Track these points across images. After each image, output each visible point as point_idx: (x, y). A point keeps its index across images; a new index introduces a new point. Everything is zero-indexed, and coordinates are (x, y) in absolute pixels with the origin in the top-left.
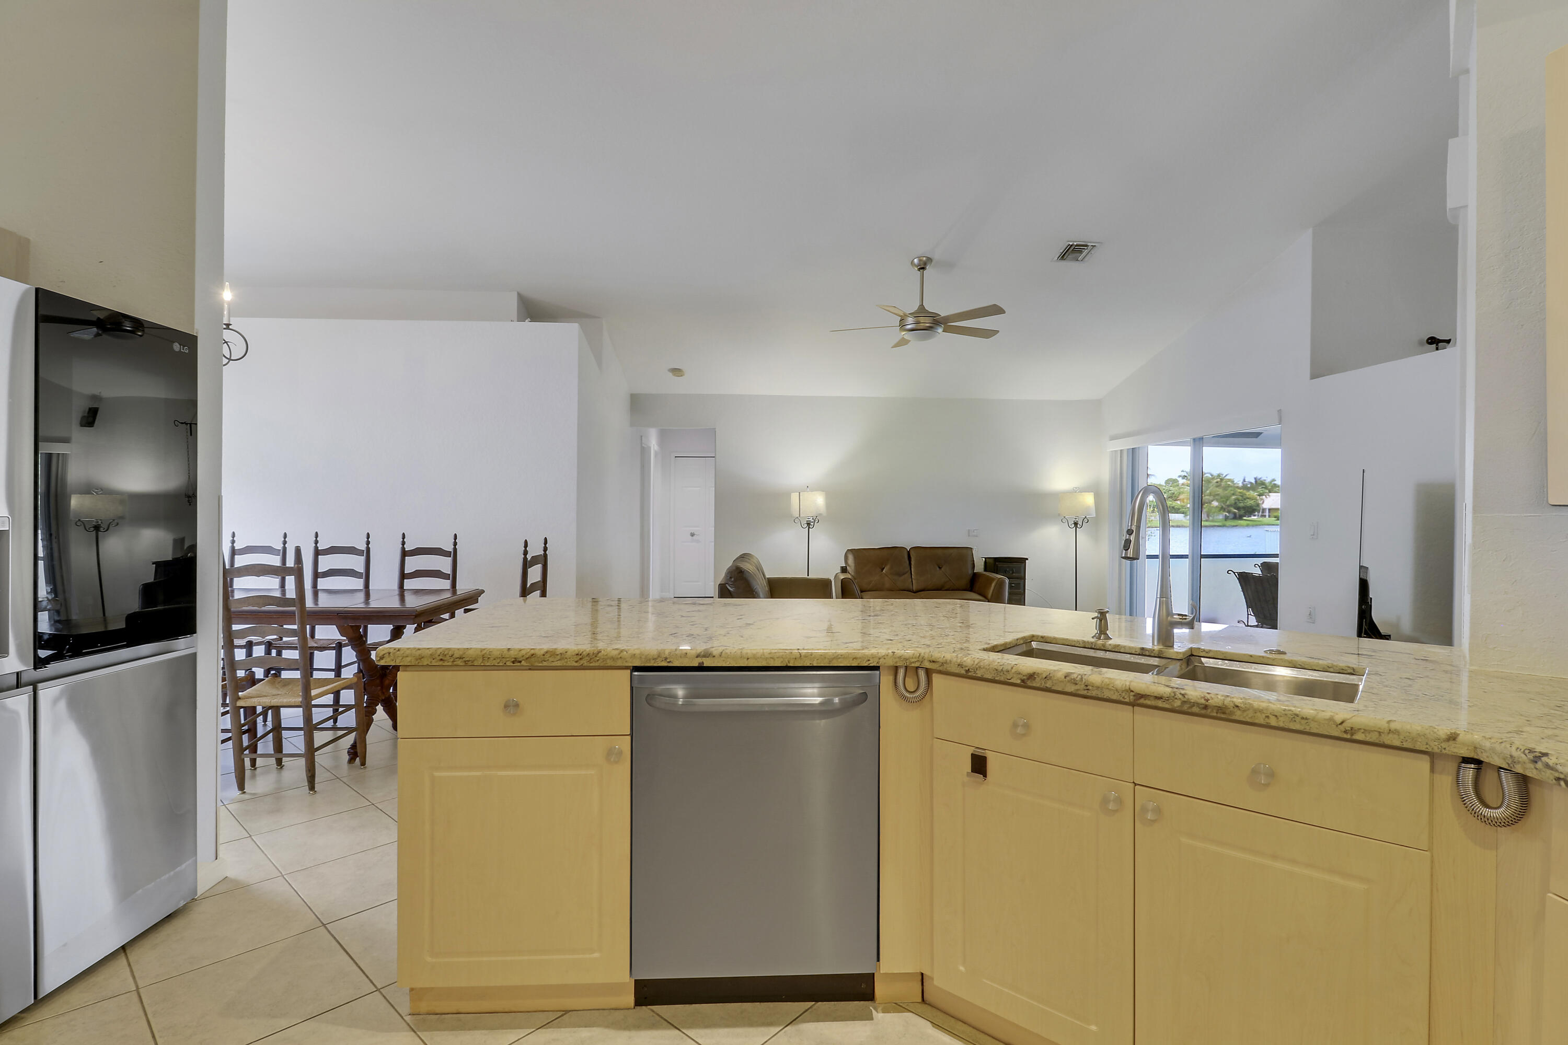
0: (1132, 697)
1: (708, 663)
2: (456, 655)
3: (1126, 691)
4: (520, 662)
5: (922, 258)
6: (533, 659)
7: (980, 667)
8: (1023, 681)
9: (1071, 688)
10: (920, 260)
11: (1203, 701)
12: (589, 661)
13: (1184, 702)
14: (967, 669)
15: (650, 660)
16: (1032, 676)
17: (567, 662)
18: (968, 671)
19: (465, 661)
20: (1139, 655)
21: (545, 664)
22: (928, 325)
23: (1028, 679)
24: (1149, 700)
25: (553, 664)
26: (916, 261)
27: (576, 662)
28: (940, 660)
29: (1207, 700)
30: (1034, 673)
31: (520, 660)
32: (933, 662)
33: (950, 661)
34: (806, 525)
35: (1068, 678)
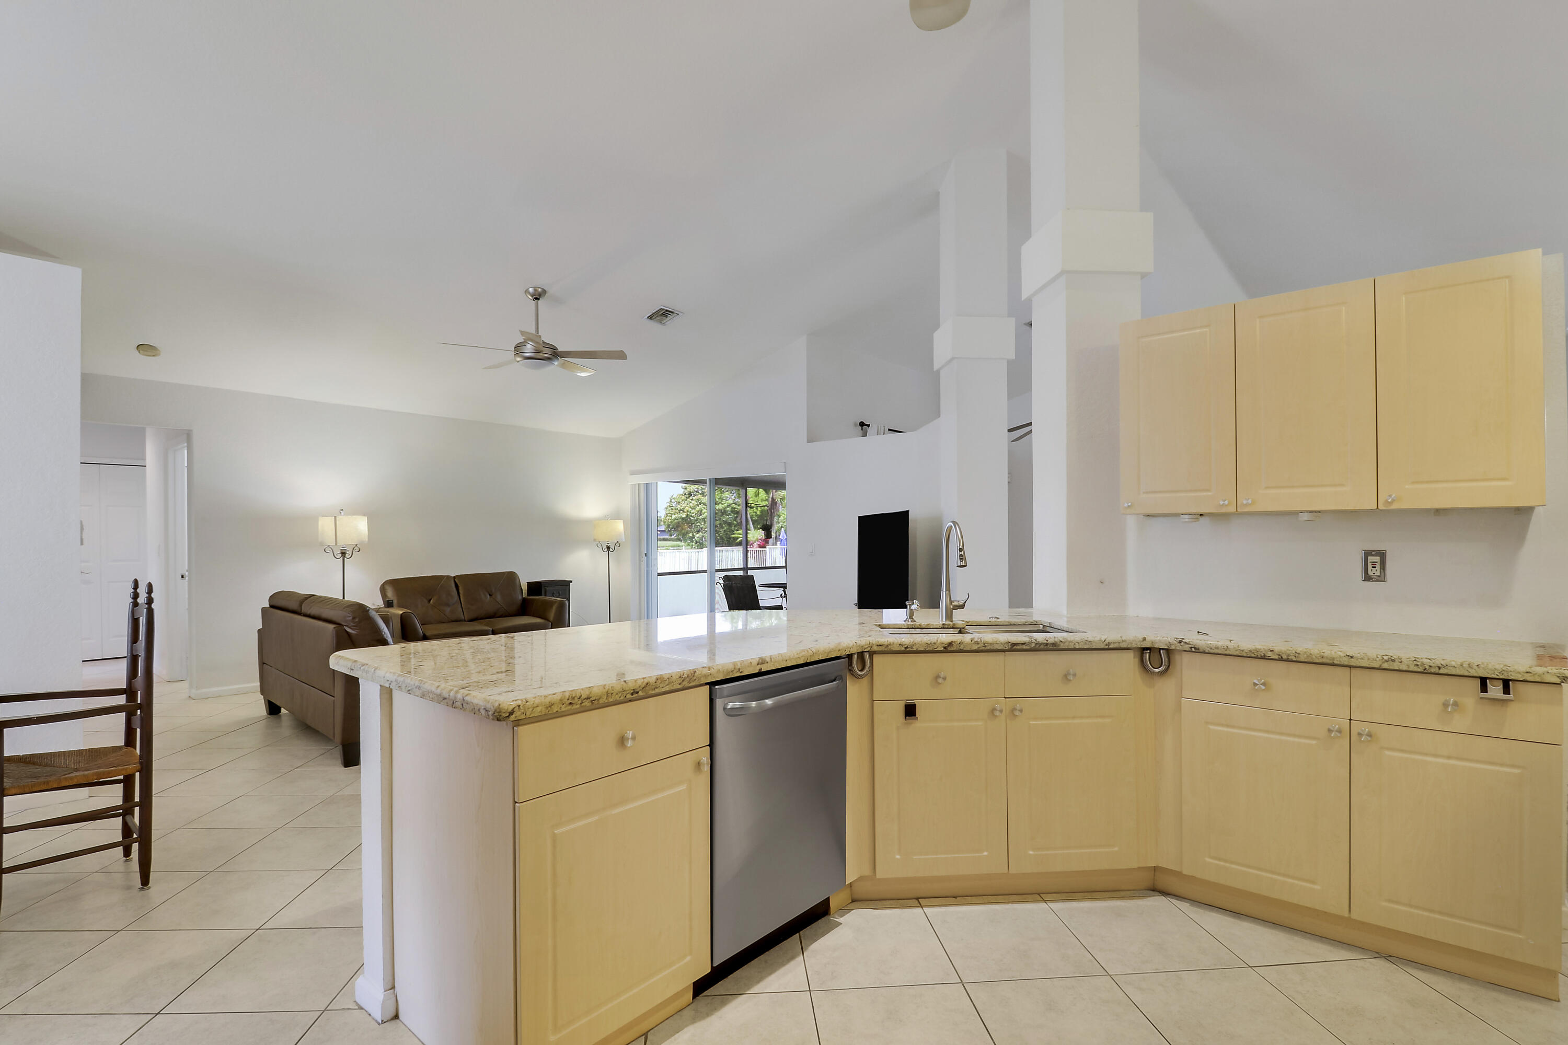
0: (1009, 646)
1: (765, 668)
2: (584, 696)
3: (1007, 643)
4: (638, 693)
5: (537, 289)
6: (647, 688)
7: (915, 644)
8: (945, 648)
9: (975, 647)
10: (535, 290)
11: (1045, 641)
12: (689, 682)
13: (1036, 644)
14: (906, 646)
15: (729, 673)
16: (951, 644)
17: (673, 686)
18: (906, 648)
19: (592, 701)
20: (942, 628)
21: (657, 691)
22: (546, 355)
23: (948, 646)
24: (1019, 646)
25: (663, 690)
26: (531, 290)
27: (680, 684)
28: (886, 643)
29: (1047, 641)
30: (952, 642)
31: (638, 690)
32: (880, 645)
33: (893, 643)
34: (340, 555)
35: (973, 641)
